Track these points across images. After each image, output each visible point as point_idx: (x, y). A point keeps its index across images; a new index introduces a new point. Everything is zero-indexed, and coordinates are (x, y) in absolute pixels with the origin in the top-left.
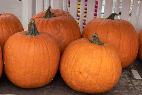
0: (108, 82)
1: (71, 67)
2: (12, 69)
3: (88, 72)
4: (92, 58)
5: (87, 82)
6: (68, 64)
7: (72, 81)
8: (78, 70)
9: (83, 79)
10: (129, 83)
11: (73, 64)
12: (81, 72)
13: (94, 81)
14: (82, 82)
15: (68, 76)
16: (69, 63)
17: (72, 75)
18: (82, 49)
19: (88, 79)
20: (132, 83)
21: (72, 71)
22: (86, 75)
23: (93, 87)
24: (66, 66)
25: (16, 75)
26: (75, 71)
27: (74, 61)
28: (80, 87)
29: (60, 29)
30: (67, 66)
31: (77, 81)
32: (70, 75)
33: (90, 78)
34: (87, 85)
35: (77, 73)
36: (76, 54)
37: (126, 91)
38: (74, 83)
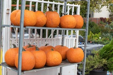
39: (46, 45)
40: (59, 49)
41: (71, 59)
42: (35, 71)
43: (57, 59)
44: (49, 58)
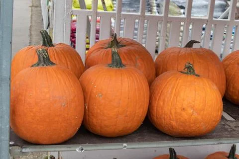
0: (214, 119)
1: (170, 104)
2: (99, 111)
3: (192, 107)
4: (195, 91)
5: (191, 120)
6: (164, 101)
7: (172, 121)
8: (181, 106)
9: (186, 117)
10: (224, 125)
11: (171, 100)
12: (184, 109)
13: (200, 118)
14: (186, 120)
15: (165, 116)
16: (166, 99)
17: (171, 113)
18: (180, 81)
19: (193, 116)
20: (227, 125)
21: (171, 109)
22: (190, 111)
23: (198, 126)
24: (161, 103)
25: (105, 118)
26: (175, 109)
27: (173, 96)
28: (182, 129)
29: (136, 61)
30: (164, 104)
31: (179, 120)
32: (169, 113)
33: (195, 115)
34: (192, 124)
35: (179, 111)
36: (173, 87)
37: (226, 133)
38: (174, 123)
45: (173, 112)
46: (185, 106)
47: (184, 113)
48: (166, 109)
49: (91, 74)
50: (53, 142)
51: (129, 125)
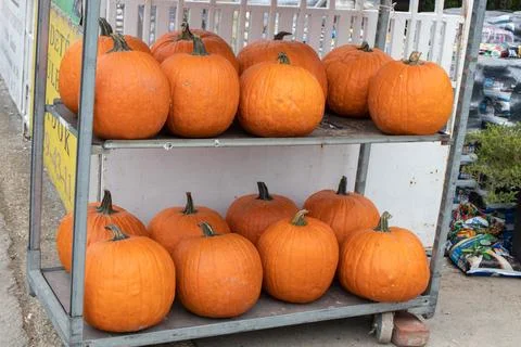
2: (185, 103)
3: (290, 98)
4: (293, 81)
5: (290, 113)
7: (267, 117)
8: (277, 97)
9: (284, 109)
12: (280, 100)
17: (266, 107)
19: (291, 108)
23: (298, 121)
25: (192, 111)
26: (271, 101)
31: (275, 114)
33: (294, 107)
34: (291, 117)
35: (275, 102)
38: (270, 118)
39: (280, 36)
40: (342, 61)
41: (383, 112)
42: (165, 144)
43: (288, 102)
44: (254, 96)
45: (268, 104)
46: (281, 97)
47: (281, 105)
48: (260, 102)
49: (167, 62)
50: (140, 136)
51: (220, 119)
